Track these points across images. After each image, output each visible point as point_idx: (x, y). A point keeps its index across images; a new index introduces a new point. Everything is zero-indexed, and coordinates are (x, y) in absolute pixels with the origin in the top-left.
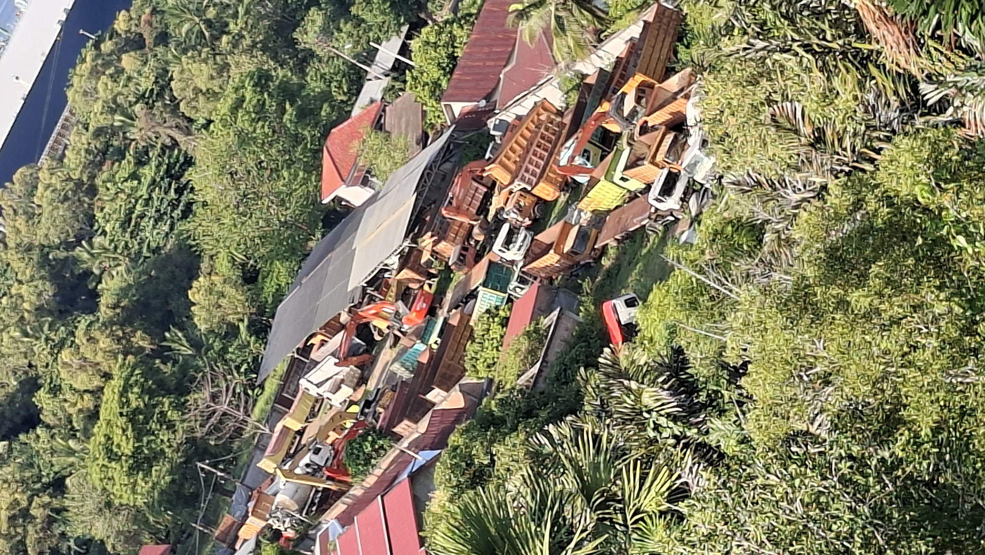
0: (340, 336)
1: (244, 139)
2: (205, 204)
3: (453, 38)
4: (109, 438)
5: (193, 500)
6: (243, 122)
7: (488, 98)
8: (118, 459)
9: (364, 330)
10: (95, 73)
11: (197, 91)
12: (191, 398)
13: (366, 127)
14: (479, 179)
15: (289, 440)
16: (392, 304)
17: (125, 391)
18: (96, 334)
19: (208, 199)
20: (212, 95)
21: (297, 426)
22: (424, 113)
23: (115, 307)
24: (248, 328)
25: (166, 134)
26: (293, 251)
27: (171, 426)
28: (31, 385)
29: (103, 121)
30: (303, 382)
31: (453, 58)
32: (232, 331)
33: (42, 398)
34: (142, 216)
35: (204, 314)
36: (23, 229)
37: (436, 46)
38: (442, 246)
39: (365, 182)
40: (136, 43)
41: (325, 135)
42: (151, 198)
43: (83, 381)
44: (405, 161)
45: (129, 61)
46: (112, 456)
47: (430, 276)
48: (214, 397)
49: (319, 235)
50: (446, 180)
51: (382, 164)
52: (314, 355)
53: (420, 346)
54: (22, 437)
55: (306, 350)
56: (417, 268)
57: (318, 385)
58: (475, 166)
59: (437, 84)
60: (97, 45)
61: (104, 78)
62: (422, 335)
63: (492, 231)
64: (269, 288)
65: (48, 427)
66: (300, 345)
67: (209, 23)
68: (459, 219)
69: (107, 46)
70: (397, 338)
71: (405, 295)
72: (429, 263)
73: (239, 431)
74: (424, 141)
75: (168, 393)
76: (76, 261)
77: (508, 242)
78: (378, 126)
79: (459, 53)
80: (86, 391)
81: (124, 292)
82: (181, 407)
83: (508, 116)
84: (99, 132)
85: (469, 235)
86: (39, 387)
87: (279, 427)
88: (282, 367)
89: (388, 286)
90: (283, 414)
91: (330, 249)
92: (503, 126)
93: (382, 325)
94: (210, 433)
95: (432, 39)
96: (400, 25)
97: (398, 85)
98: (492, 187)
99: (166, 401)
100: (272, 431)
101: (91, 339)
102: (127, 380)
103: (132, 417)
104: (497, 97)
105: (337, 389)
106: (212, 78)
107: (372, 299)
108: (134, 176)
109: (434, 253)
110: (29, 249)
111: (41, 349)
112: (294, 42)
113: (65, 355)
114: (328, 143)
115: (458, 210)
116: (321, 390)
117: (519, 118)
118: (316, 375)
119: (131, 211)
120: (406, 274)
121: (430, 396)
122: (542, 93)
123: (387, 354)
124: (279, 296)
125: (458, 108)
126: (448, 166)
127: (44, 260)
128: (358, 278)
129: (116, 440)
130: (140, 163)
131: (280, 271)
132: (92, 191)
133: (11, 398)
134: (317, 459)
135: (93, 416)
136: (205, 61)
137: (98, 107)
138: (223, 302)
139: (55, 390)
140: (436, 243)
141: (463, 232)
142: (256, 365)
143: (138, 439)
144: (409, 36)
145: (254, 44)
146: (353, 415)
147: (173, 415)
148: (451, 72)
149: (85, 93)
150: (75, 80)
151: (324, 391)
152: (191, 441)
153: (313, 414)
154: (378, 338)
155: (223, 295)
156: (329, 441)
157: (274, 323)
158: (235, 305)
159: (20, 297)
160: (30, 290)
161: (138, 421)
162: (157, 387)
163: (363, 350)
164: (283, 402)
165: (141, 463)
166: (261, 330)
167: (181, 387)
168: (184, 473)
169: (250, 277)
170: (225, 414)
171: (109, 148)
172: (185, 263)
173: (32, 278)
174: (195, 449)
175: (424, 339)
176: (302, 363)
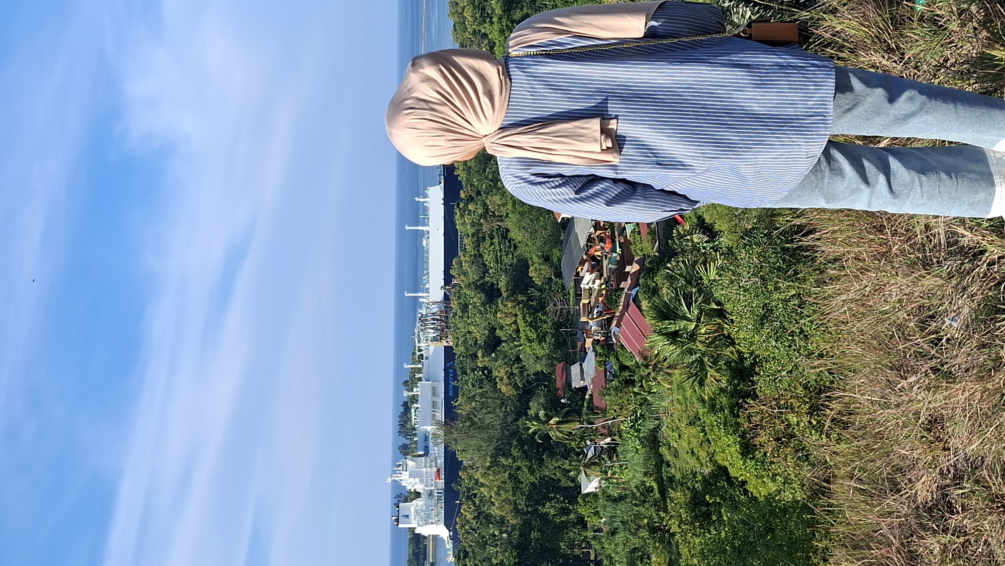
0: (587, 264)
2: (519, 242)
4: (527, 336)
5: (565, 343)
8: (533, 341)
9: (593, 258)
10: (462, 216)
11: (499, 205)
12: (547, 309)
15: (587, 307)
16: (598, 245)
17: (524, 319)
18: (506, 303)
19: (520, 240)
20: (504, 205)
21: (587, 302)
23: (507, 291)
24: (555, 276)
25: (495, 224)
26: (557, 243)
27: (545, 322)
28: (493, 330)
29: (472, 230)
30: (582, 286)
32: (550, 280)
33: (498, 333)
34: (501, 256)
35: (538, 279)
36: (464, 279)
40: (470, 199)
42: (501, 248)
43: (508, 321)
45: (470, 207)
46: (530, 341)
47: (607, 229)
48: (555, 305)
49: (563, 234)
52: (581, 275)
53: (615, 255)
54: (498, 348)
55: (578, 274)
56: (601, 228)
57: (588, 284)
60: (458, 206)
61: (466, 216)
62: (613, 250)
64: (555, 259)
65: (505, 341)
66: (575, 274)
67: (491, 180)
69: (461, 205)
70: (606, 256)
71: (602, 240)
73: (569, 312)
75: (539, 311)
76: (487, 282)
80: (512, 324)
81: (508, 284)
82: (545, 314)
84: (473, 235)
86: (496, 329)
87: (581, 304)
88: (572, 284)
89: (594, 239)
90: (580, 300)
91: (569, 236)
93: (599, 253)
94: (559, 318)
99: (539, 314)
100: (579, 307)
101: (505, 306)
102: (523, 313)
103: (531, 325)
105: (594, 282)
106: (501, 199)
107: (591, 247)
108: (492, 244)
110: (469, 285)
111: (490, 317)
113: (499, 315)
116: (589, 285)
118: (585, 281)
119: (497, 256)
120: (598, 232)
121: (626, 270)
123: (605, 263)
124: (560, 260)
127: (477, 287)
128: (583, 242)
129: (529, 335)
130: (492, 239)
131: (556, 252)
132: (481, 256)
133: (488, 337)
134: (599, 309)
135: (518, 331)
136: (496, 194)
137: (468, 227)
138: (542, 272)
139: (501, 328)
142: (563, 288)
143: (536, 331)
146: (604, 289)
147: (544, 318)
149: (462, 224)
150: (457, 222)
151: (590, 285)
152: (554, 324)
153: (591, 295)
154: (599, 259)
155: (541, 270)
156: (600, 301)
157: (562, 270)
158: (547, 271)
159: (475, 302)
160: (476, 299)
161: (533, 325)
162: (534, 311)
163: (596, 265)
164: (578, 296)
165: (541, 339)
166: (559, 275)
167: (542, 307)
168: (557, 335)
169: (547, 259)
170: (561, 309)
171: (479, 239)
172: (523, 265)
173: (475, 295)
174: (557, 325)
175: (615, 252)
176: (578, 280)
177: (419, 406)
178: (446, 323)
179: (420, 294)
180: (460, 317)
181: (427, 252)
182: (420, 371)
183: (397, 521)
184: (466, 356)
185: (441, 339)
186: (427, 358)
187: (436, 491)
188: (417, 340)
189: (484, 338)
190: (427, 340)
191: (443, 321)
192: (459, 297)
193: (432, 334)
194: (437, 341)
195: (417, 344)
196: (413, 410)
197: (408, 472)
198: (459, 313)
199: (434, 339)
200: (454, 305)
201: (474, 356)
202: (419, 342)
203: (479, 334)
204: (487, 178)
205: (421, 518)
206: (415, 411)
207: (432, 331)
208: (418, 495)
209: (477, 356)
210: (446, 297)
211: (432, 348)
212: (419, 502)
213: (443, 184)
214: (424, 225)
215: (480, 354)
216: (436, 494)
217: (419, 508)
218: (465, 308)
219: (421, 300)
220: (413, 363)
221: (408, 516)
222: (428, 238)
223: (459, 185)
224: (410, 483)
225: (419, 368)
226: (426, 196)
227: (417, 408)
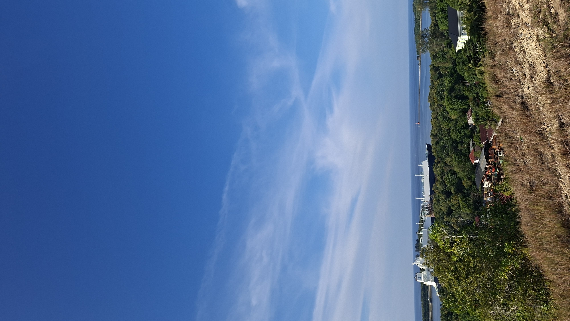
0: (485, 178)
1: (459, 162)
2: (458, 172)
3: (478, 136)
4: (463, 205)
5: (478, 208)
6: (457, 160)
7: (487, 139)
8: (465, 207)
9: (488, 176)
11: (449, 161)
13: (473, 152)
14: (492, 149)
15: (486, 195)
16: (490, 170)
17: (461, 199)
18: (454, 196)
20: (452, 161)
21: (486, 192)
22: (480, 147)
23: (454, 192)
24: (473, 184)
25: (449, 169)
26: (473, 173)
27: (470, 200)
28: (449, 208)
29: (440, 173)
31: (479, 138)
32: (471, 186)
33: (452, 208)
35: (466, 186)
36: (438, 191)
37: (476, 138)
38: (492, 160)
39: (477, 159)
40: (439, 162)
42: (451, 177)
43: (455, 202)
44: (481, 153)
45: (439, 165)
47: (493, 165)
48: (473, 194)
49: (475, 169)
51: (478, 155)
52: (483, 183)
53: (496, 172)
54: (452, 214)
56: (490, 164)
58: (490, 148)
59: (479, 142)
61: (437, 168)
63: (497, 154)
65: (454, 211)
66: (481, 182)
67: (446, 154)
68: (492, 155)
69: (435, 164)
70: (493, 174)
71: (490, 168)
72: (491, 163)
73: (479, 197)
74: (482, 150)
76: (446, 190)
77: (500, 154)
78: (475, 151)
79: (480, 137)
80: (457, 203)
81: (454, 189)
82: (470, 197)
83: (491, 140)
84: (440, 174)
85: (495, 157)
87: (484, 193)
88: (480, 187)
89: (488, 169)
90: (484, 192)
91: (477, 169)
92: (491, 142)
93: (490, 174)
94: (475, 199)
96: (471, 140)
97: (474, 146)
98: (494, 149)
99: (467, 198)
100: (483, 195)
102: (461, 197)
103: (464, 201)
104: (488, 139)
105: (489, 185)
106: (450, 159)
107: (486, 171)
108: (448, 176)
109: (491, 161)
110: (440, 192)
111: (449, 202)
112: (458, 149)
113: (452, 200)
114: (470, 157)
116: (487, 186)
117: (492, 140)
118: (485, 185)
119: (450, 180)
120: (489, 166)
121: (501, 177)
122: (494, 135)
123: (493, 177)
124: (474, 179)
125: (484, 143)
126: (487, 151)
127: (443, 193)
128: (483, 170)
130: (447, 174)
131: (473, 176)
132: (444, 181)
133: (448, 211)
134: (491, 194)
135: (459, 206)
136: (448, 158)
137: (438, 172)
138: (468, 183)
139: (453, 206)
140: (491, 160)
141: (494, 157)
142: (477, 189)
143: (467, 204)
144: (473, 140)
145: (453, 152)
146: (493, 186)
147: (469, 199)
148: (480, 139)
149: (436, 171)
150: (434, 170)
152: (474, 201)
153: (488, 190)
154: (490, 176)
156: (491, 191)
157: (476, 183)
158: (469, 183)
159: (442, 198)
162: (465, 197)
163: (489, 179)
164: (483, 190)
165: (469, 207)
167: (468, 195)
168: (475, 205)
169: (469, 179)
170: (476, 196)
171: (442, 174)
172: (460, 181)
173: (442, 195)
174: (474, 202)
177: (423, 238)
178: (431, 208)
179: (421, 198)
180: (437, 204)
181: (423, 184)
182: (422, 226)
183: (417, 279)
184: (440, 218)
185: (430, 214)
186: (425, 221)
187: (431, 269)
188: (421, 215)
189: (446, 211)
190: (425, 215)
192: (436, 198)
193: (426, 212)
194: (428, 215)
196: (420, 240)
197: (420, 262)
200: (434, 201)
201: (443, 218)
203: (444, 209)
204: (444, 153)
205: (426, 279)
208: (424, 270)
209: (444, 218)
210: (431, 199)
211: (426, 217)
212: (424, 273)
213: (428, 160)
214: (422, 174)
215: (445, 217)
217: (425, 275)
218: (438, 201)
219: (422, 200)
220: (419, 223)
221: (420, 278)
222: (423, 178)
223: (434, 158)
224: (420, 265)
226: (422, 164)
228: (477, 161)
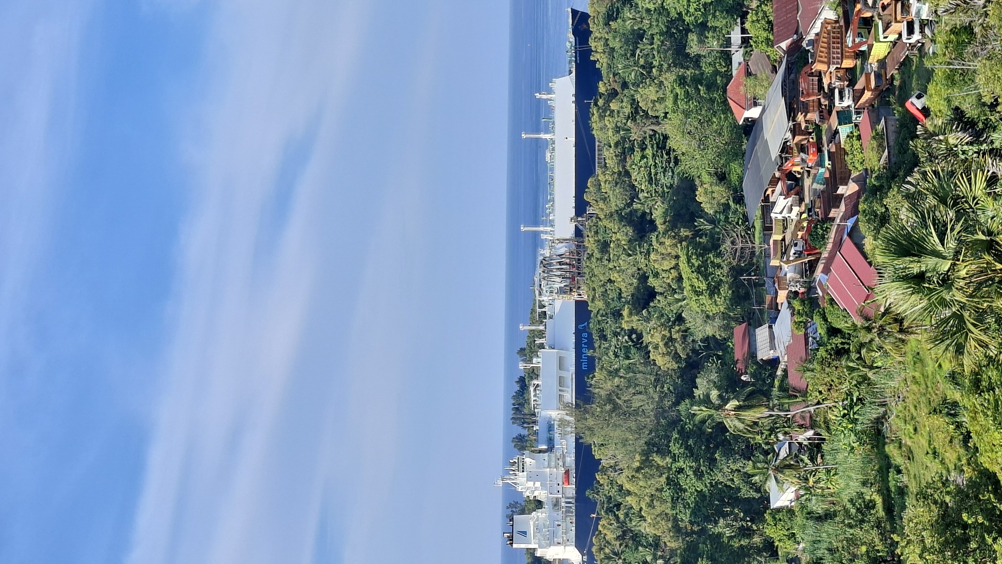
0: (780, 184)
1: (687, 114)
2: (683, 154)
3: (765, 12)
4: (692, 286)
5: (747, 297)
6: (682, 105)
7: (796, 32)
8: (702, 294)
9: (790, 176)
10: (602, 117)
11: (653, 102)
12: (722, 248)
13: (743, 78)
14: (812, 74)
15: (779, 246)
16: (798, 156)
17: (689, 261)
18: (662, 240)
19: (684, 150)
20: (661, 100)
21: (780, 237)
22: (768, 57)
23: (665, 223)
24: (733, 201)
25: (648, 129)
26: (736, 155)
27: (719, 266)
28: (644, 278)
29: (617, 138)
30: (773, 215)
31: (769, 22)
32: (727, 206)
33: (652, 282)
34: (656, 174)
35: (708, 206)
36: (604, 207)
37: (758, 21)
38: (809, 116)
39: (755, 104)
40: (613, 94)
41: (725, 91)
42: (656, 163)
43: (667, 265)
44: (770, 84)
45: (614, 106)
46: (698, 293)
47: (810, 134)
48: (733, 243)
49: (745, 141)
50: (795, 83)
51: (759, 91)
52: (771, 199)
53: (822, 170)
54: (652, 304)
55: (766, 199)
56: (802, 133)
57: (781, 213)
58: (806, 69)
59: (768, 39)
60: (596, 104)
61: (606, 118)
62: (820, 164)
63: (830, 96)
64: (734, 178)
65: (661, 294)
66: (762, 198)
67: (643, 67)
68: (811, 99)
69: (601, 102)
70: (809, 172)
71: (802, 149)
72: (807, 128)
73: (753, 253)
74: (775, 70)
75: (710, 251)
76: (636, 211)
77: (841, 98)
78: (749, 74)
79: (771, 18)
80: (671, 269)
81: (665, 214)
82: (719, 255)
83: (811, 36)
84: (617, 145)
85: (820, 104)
86: (648, 277)
87: (771, 242)
88: (759, 213)
89: (792, 149)
90: (770, 235)
91: (754, 144)
92: (811, 43)
93: (798, 169)
94: (740, 260)
95: (755, 19)
96: (735, 20)
97: (749, 49)
98: (819, 74)
99: (711, 255)
100: (769, 245)
101: (661, 244)
102: (687, 254)
104: (801, 30)
105: (791, 210)
106: (657, 92)
107: (787, 159)
108: (643, 157)
109: (807, 122)
110: (611, 215)
111: (641, 259)
112: (688, 55)
113: (653, 256)
114: (728, 94)
115: (808, 95)
116: (783, 215)
117: (817, 34)
118: (777, 209)
119: (650, 174)
120: (798, 138)
121: (839, 192)
122: (822, 17)
123: (807, 182)
124: (740, 180)
125: (784, 45)
126: (792, 76)
127: (621, 218)
128: (775, 152)
129: (696, 285)
130: (643, 150)
131: (735, 167)
132: (628, 174)
133: (637, 288)
134: (797, 248)
135: (680, 279)
136: (650, 86)
137: (610, 133)
138: (715, 195)
139: (656, 275)
140: (805, 116)
141: (816, 104)
142: (746, 218)
143: (706, 279)
144: (743, 23)
145: (669, 65)
146: (805, 219)
147: (718, 261)
148: (772, 29)
149: (601, 129)
150: (594, 125)
151: (785, 214)
152: (732, 269)
153: (785, 228)
154: (799, 176)
155: (713, 192)
156: (799, 237)
157: (744, 193)
158: (721, 193)
159: (618, 240)
160: (621, 234)
161: (702, 271)
162: (703, 251)
163: (794, 185)
164: (767, 229)
165: (713, 291)
166: (739, 199)
167: (715, 245)
168: (736, 285)
169: (722, 177)
170: (742, 248)
171: (625, 150)
172: (688, 186)
173: (619, 228)
174: (736, 272)
175: (822, 166)
176: (767, 206)
177: (540, 383)
178: (578, 268)
179: (541, 229)
180: (598, 259)
181: (552, 170)
182: (541, 334)
183: (511, 539)
184: (606, 314)
185: (571, 290)
186: (551, 317)
187: (563, 500)
188: (537, 292)
189: (631, 290)
190: (551, 292)
191: (573, 266)
192: (596, 233)
193: (558, 283)
194: (565, 293)
195: (538, 298)
196: (532, 389)
197: (525, 473)
198: (597, 255)
199: (561, 291)
200: (590, 243)
201: (617, 315)
202: (540, 294)
203: (626, 284)
204: (636, 63)
205: (544, 536)
206: (535, 390)
207: (558, 280)
208: (539, 504)
209: (621, 315)
210: (578, 233)
211: (558, 304)
212: (540, 515)
213: (574, 74)
214: (547, 132)
215: (625, 313)
216: (563, 504)
217: (541, 522)
218: (604, 247)
219: (543, 236)
220: (532, 324)
221: (525, 533)
222: (553, 149)
223: (597, 75)
224: (528, 487)
225: (541, 331)
226: (550, 91)
227: (538, 385)
228: (754, 113)
